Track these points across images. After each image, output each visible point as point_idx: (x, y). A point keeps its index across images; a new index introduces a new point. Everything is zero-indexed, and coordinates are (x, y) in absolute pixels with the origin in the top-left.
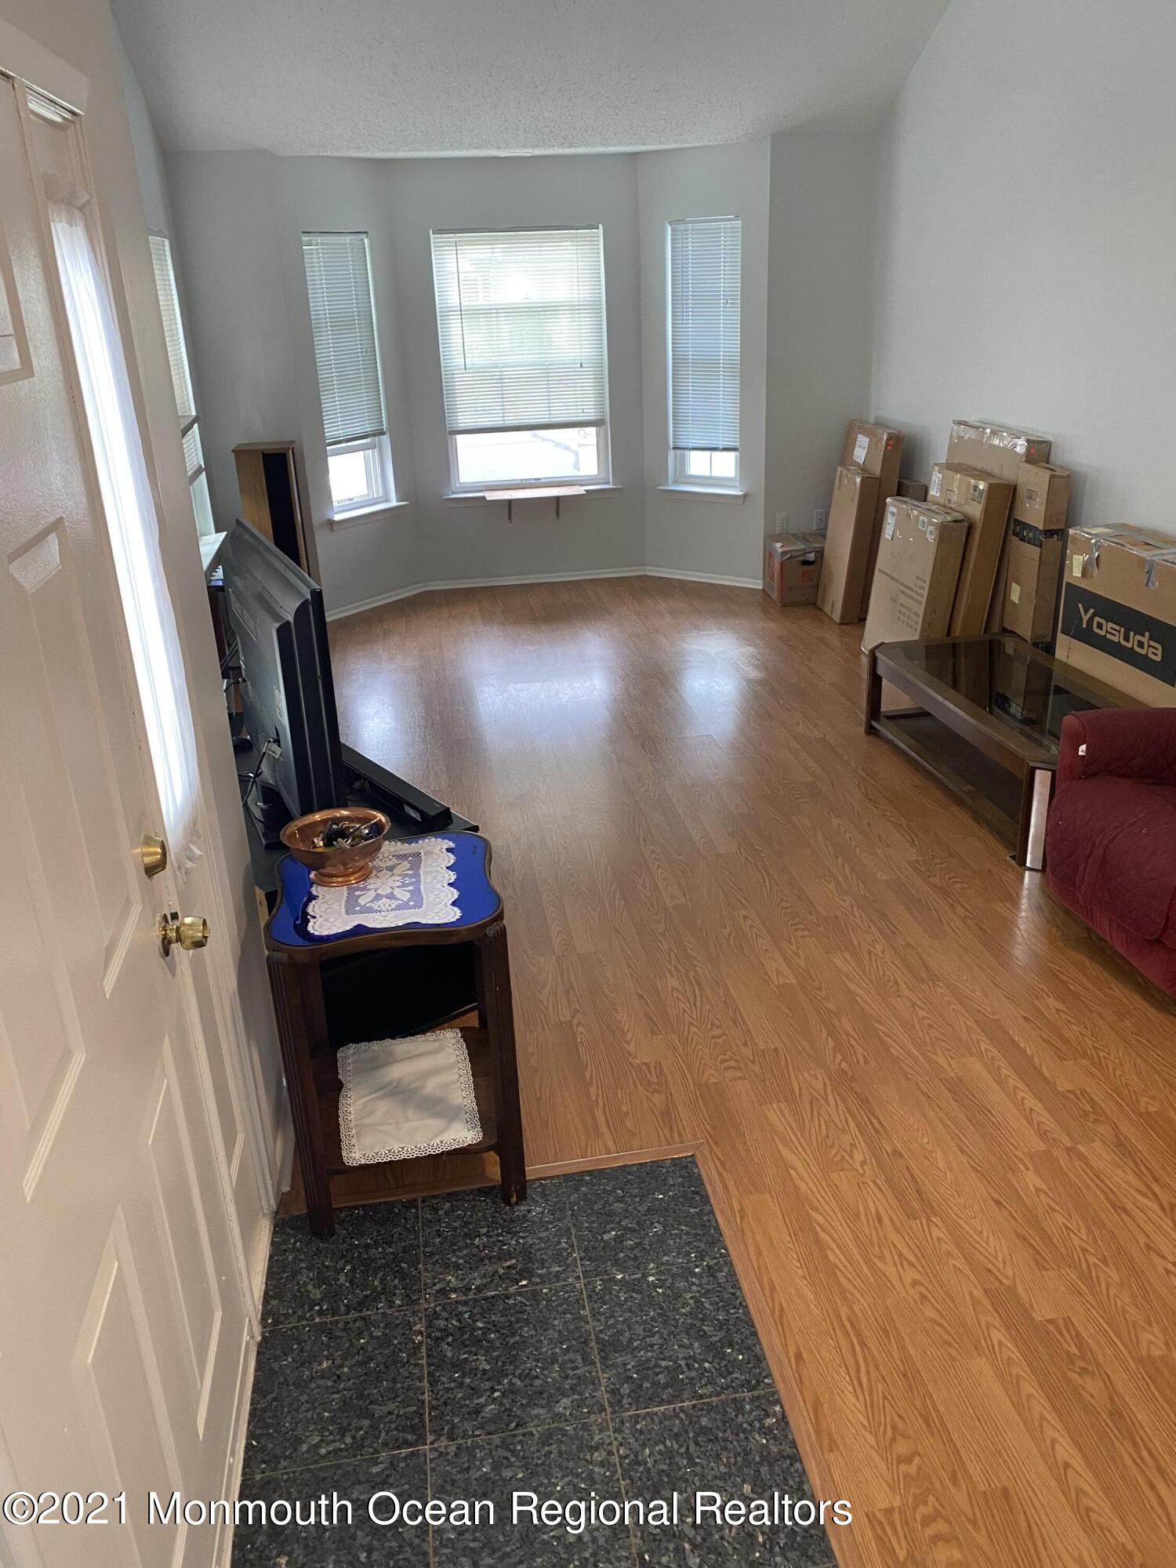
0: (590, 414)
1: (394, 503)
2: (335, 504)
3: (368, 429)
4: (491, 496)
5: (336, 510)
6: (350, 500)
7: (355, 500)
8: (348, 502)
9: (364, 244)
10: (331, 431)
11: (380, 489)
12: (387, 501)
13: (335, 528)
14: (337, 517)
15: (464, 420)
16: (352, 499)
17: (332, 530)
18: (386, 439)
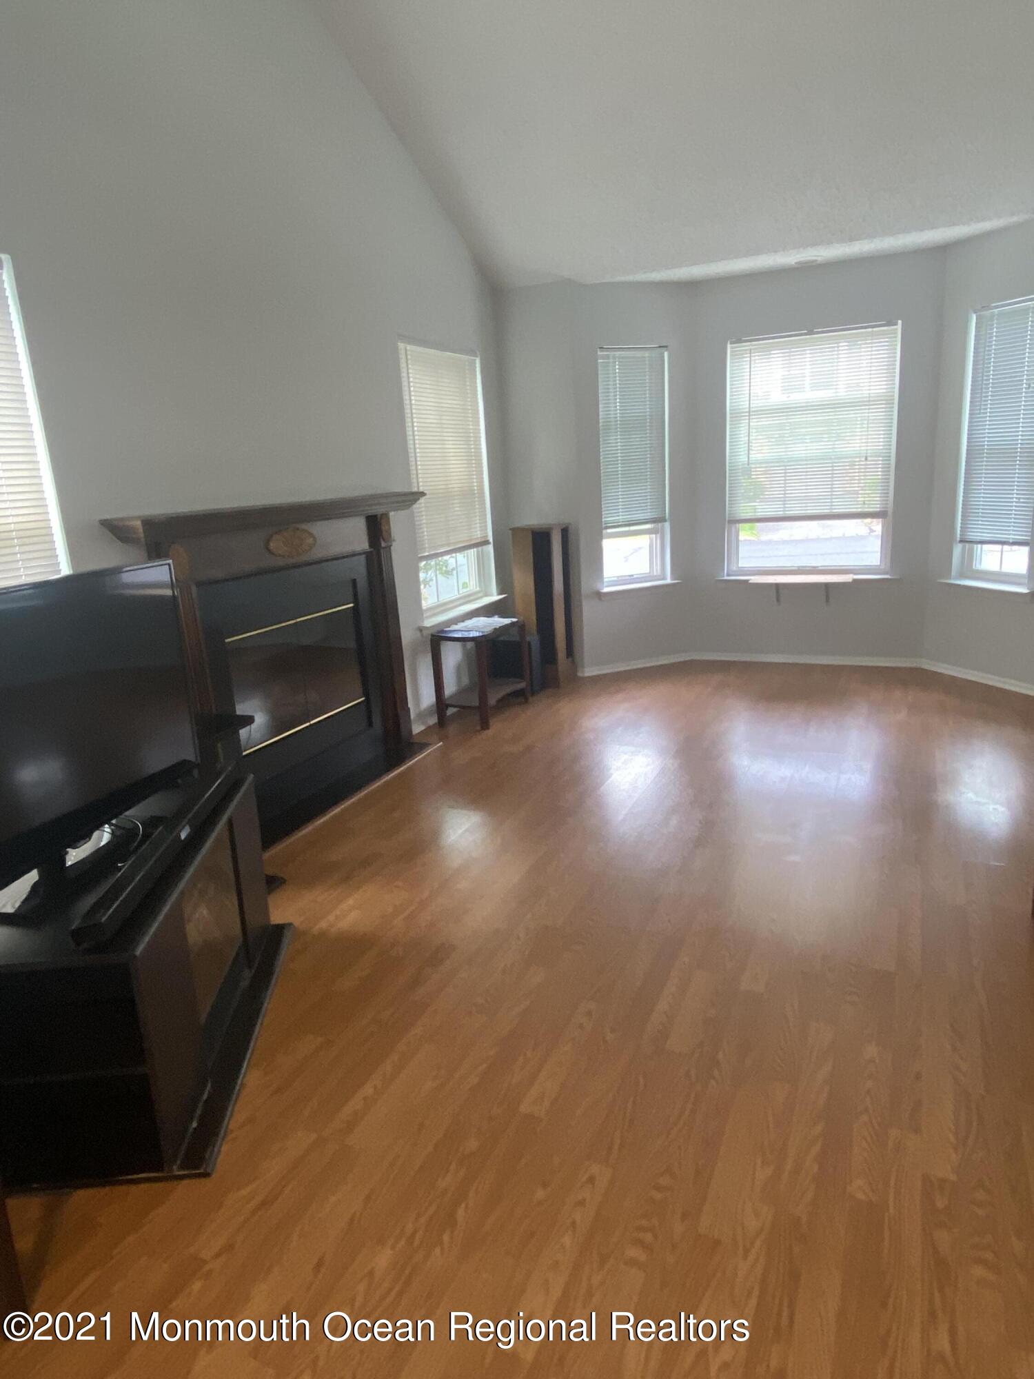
0: (876, 508)
1: (669, 581)
2: (605, 580)
3: (648, 515)
4: (755, 579)
5: (605, 584)
6: (629, 576)
7: (635, 576)
8: (628, 578)
9: (663, 357)
10: (607, 518)
11: (659, 568)
12: (664, 579)
13: (603, 599)
14: (606, 590)
15: (744, 509)
16: (632, 576)
17: (600, 599)
18: (667, 525)
